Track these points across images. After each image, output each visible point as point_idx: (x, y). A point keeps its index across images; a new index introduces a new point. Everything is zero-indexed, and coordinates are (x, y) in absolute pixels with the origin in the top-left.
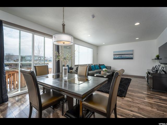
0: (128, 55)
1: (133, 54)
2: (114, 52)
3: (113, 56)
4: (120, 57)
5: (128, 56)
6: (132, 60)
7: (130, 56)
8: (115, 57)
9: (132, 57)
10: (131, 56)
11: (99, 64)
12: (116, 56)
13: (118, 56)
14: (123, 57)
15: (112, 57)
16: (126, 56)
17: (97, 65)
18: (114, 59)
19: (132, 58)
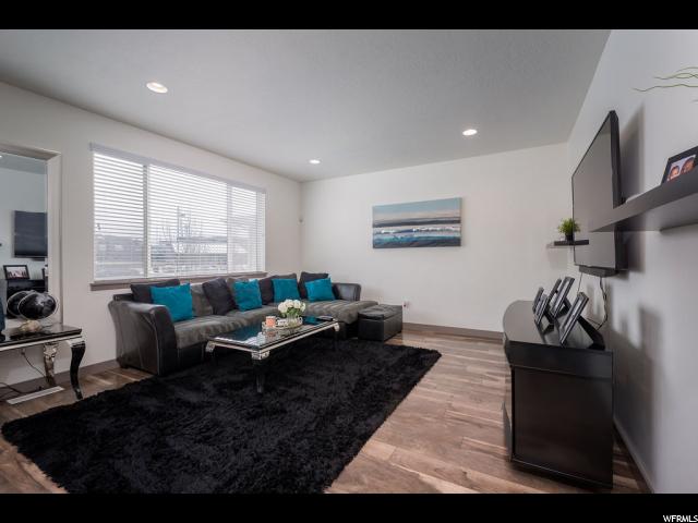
0: (438, 227)
1: (459, 222)
2: (376, 210)
3: (371, 230)
4: (403, 235)
5: (437, 232)
6: (457, 248)
7: (448, 230)
8: (379, 236)
9: (457, 235)
10: (451, 231)
11: (304, 274)
12: (383, 230)
13: (392, 230)
14: (416, 235)
15: (369, 234)
16: (431, 227)
17: (294, 276)
18: (378, 245)
19: (455, 242)
